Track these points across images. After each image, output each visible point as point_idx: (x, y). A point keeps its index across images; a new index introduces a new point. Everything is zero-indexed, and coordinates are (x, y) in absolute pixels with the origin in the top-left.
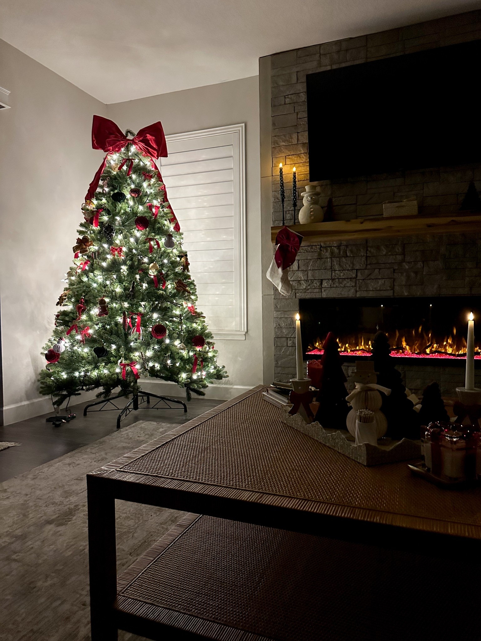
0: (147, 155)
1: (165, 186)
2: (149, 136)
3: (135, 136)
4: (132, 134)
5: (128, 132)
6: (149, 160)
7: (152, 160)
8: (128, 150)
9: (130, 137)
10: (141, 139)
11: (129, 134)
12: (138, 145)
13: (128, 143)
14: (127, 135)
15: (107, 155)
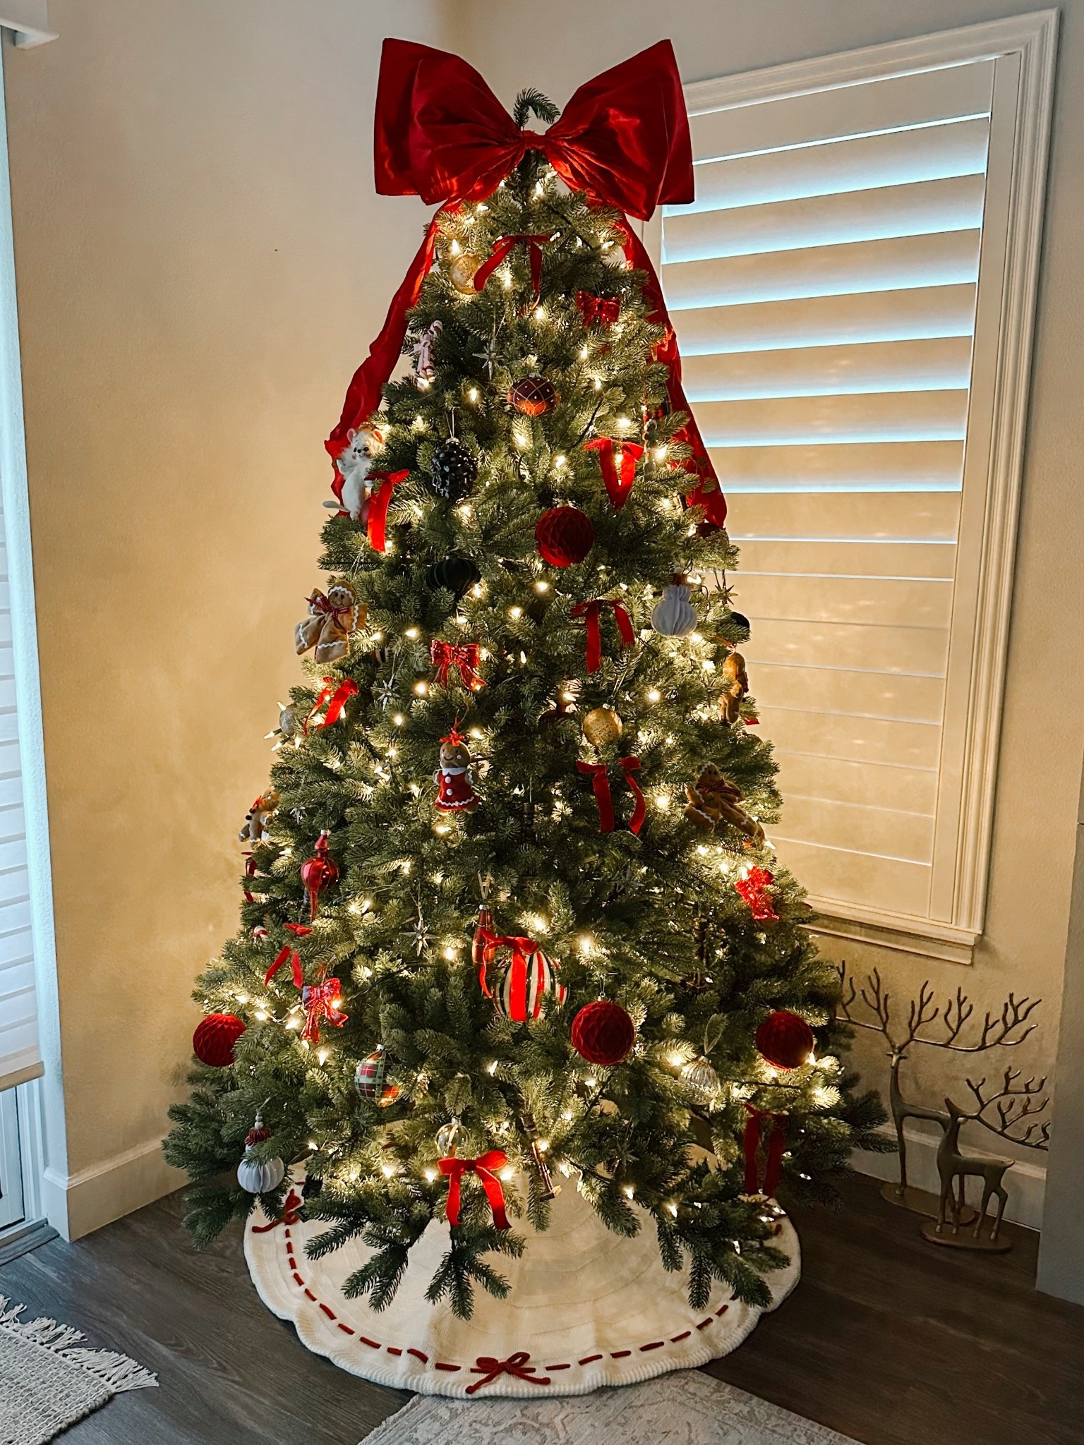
0: (604, 204)
1: (674, 336)
2: (616, 117)
3: (557, 119)
4: (545, 110)
5: (529, 102)
6: (611, 223)
7: (624, 223)
8: (523, 186)
9: (537, 125)
10: (582, 128)
11: (531, 112)
12: (566, 161)
13: (528, 153)
14: (522, 117)
15: (436, 216)
